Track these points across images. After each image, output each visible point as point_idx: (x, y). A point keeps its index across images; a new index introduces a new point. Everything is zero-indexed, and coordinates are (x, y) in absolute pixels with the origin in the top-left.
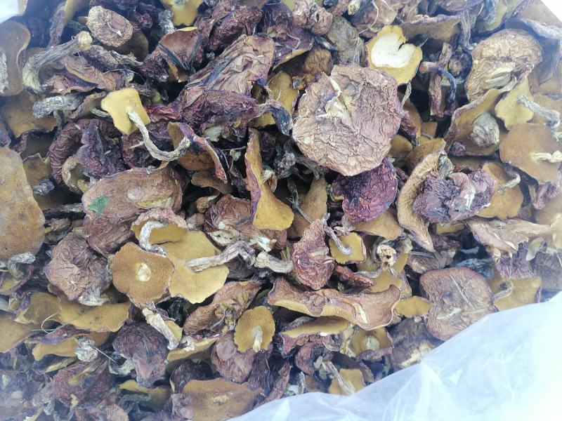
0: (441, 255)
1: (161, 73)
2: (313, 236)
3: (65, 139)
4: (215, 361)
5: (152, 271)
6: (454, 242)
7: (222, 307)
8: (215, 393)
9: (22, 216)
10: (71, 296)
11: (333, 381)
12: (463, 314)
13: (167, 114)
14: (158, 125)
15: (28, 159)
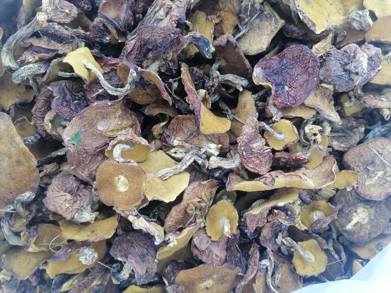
0: (354, 132)
1: (104, 36)
2: (251, 129)
3: (43, 101)
4: (196, 252)
5: (129, 181)
6: (361, 120)
7: (191, 205)
8: (202, 280)
9: (19, 162)
10: (68, 217)
11: (295, 254)
12: (387, 175)
13: (114, 64)
14: (110, 75)
15: (17, 121)
